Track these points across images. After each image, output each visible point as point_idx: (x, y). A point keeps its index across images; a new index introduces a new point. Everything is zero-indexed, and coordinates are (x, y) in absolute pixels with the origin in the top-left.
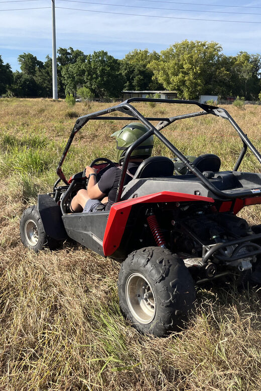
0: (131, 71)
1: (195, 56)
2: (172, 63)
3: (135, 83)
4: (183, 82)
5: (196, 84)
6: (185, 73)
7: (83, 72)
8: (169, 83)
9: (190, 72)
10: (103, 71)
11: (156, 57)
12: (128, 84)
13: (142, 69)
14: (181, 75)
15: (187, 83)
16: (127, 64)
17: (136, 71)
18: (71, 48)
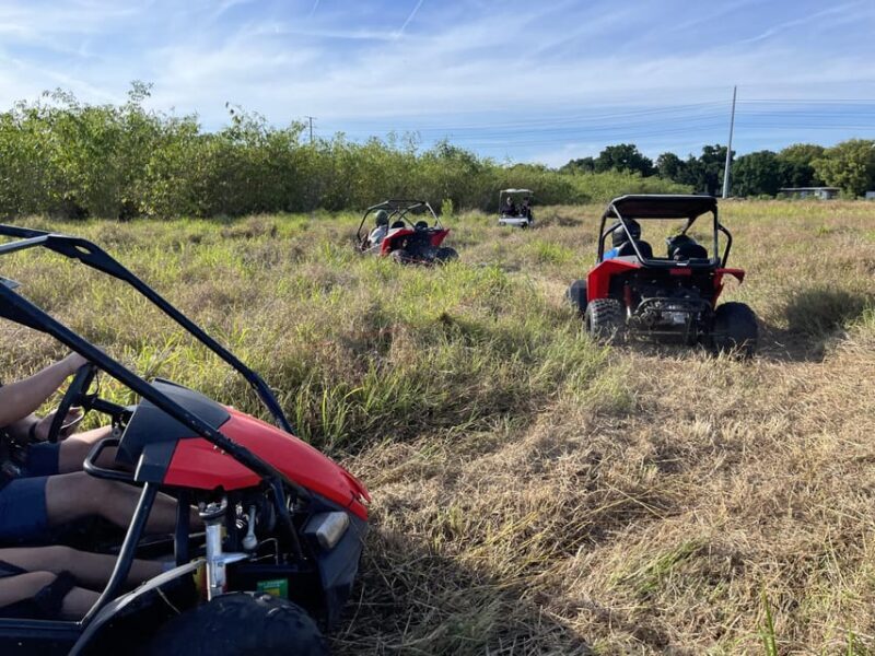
0: (790, 169)
1: (862, 155)
2: (836, 161)
3: (793, 180)
4: (847, 180)
5: (860, 182)
6: (851, 171)
7: (742, 173)
8: (832, 180)
9: (856, 170)
10: (763, 173)
11: (819, 151)
12: (785, 181)
13: (803, 166)
14: (845, 173)
15: (852, 181)
16: (786, 162)
17: (796, 169)
18: (718, 146)
